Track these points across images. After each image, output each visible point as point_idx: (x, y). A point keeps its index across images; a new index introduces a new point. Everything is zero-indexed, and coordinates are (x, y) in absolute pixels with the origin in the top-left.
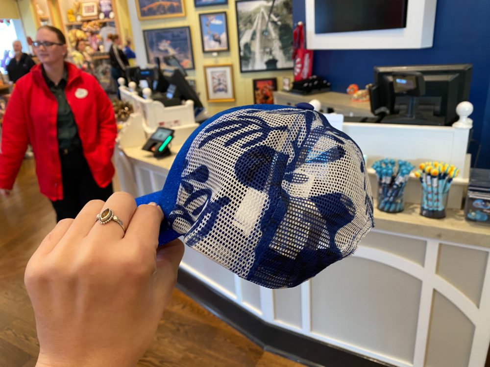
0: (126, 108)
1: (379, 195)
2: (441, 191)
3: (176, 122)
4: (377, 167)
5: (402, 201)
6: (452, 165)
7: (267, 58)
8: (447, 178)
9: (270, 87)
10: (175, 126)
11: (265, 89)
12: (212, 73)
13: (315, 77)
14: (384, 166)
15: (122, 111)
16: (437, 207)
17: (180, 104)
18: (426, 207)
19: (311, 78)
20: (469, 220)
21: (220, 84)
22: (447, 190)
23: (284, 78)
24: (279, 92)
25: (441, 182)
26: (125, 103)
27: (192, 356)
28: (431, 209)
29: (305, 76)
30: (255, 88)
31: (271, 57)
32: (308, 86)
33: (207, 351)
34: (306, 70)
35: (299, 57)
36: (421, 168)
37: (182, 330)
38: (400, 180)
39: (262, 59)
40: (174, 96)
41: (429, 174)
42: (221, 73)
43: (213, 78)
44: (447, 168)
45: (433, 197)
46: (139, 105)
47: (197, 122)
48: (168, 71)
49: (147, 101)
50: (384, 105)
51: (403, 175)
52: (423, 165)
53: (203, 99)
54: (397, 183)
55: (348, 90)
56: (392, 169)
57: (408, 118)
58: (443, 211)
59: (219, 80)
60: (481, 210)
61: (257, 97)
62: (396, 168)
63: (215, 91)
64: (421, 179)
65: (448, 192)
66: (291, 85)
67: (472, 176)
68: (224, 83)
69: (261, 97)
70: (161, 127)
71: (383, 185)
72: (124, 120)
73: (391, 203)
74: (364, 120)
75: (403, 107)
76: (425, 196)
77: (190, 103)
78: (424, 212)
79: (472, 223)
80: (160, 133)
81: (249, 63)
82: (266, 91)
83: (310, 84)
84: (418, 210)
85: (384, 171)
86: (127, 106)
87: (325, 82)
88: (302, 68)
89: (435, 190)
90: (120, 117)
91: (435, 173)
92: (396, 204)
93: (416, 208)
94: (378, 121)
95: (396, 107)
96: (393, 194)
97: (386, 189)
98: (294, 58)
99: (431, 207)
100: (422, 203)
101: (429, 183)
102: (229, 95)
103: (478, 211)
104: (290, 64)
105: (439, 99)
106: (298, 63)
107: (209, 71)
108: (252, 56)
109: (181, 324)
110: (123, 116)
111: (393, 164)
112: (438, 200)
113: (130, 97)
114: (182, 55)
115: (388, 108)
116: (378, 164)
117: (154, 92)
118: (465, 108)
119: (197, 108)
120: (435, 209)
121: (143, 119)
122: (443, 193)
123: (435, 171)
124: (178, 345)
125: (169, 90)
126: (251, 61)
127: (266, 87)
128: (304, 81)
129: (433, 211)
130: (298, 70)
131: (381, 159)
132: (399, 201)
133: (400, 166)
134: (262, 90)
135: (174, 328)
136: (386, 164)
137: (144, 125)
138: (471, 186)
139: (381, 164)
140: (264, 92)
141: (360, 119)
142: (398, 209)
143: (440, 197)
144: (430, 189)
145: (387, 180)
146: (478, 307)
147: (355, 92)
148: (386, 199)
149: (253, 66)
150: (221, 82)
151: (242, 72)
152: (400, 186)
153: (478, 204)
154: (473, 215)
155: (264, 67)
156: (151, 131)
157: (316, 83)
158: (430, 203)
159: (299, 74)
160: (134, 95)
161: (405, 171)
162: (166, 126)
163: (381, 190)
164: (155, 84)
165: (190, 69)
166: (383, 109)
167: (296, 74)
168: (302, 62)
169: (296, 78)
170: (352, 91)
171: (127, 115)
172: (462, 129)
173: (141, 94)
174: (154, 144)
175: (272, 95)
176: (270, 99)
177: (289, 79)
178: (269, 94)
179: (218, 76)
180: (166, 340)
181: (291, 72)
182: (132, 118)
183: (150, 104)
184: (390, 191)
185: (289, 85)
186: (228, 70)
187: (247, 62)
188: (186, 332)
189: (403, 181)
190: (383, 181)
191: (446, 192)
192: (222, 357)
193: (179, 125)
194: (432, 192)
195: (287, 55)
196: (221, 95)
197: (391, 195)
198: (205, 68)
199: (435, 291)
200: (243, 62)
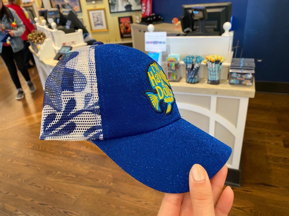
0: (42, 36)
1: (187, 75)
2: (217, 70)
3: (73, 42)
4: (185, 60)
5: (198, 77)
6: (222, 56)
7: (126, 4)
8: (219, 63)
9: (129, 22)
10: (72, 45)
11: (126, 23)
12: (93, 14)
13: (154, 14)
14: (188, 59)
15: (39, 38)
16: (215, 78)
17: (74, 32)
18: (210, 79)
19: (151, 15)
20: (231, 84)
21: (98, 21)
22: (219, 69)
23: (136, 15)
24: (134, 24)
25: (216, 65)
26: (40, 33)
27: (93, 171)
28: (212, 80)
29: (148, 14)
30: (120, 23)
31: (128, 4)
32: (150, 20)
33: (102, 168)
34: (149, 11)
35: (144, 2)
36: (207, 58)
37: (87, 159)
38: (196, 65)
39: (122, 4)
40: (70, 27)
41: (211, 61)
42: (98, 14)
43: (94, 17)
44: (219, 58)
45: (213, 73)
46: (49, 33)
47: (85, 42)
48: (65, 12)
49: (55, 30)
50: (189, 27)
51: (198, 63)
52: (208, 57)
53: (88, 29)
54: (195, 67)
55: (173, 21)
56: (192, 60)
57: (200, 33)
58: (218, 80)
59: (98, 18)
60: (236, 78)
61: (121, 28)
62: (194, 60)
63: (96, 25)
64: (207, 64)
65: (220, 70)
66: (141, 20)
67: (232, 62)
68: (101, 20)
69: (124, 28)
70: (64, 46)
71: (188, 69)
72: (41, 43)
73: (192, 78)
74: (178, 35)
75: (198, 27)
76: (209, 73)
77: (80, 31)
78: (209, 82)
79: (232, 85)
80: (64, 49)
81: (115, 7)
82: (126, 24)
83: (151, 19)
84: (206, 82)
85: (188, 61)
86: (42, 35)
87: (159, 17)
88: (146, 9)
89: (214, 69)
90: (38, 41)
91: (213, 60)
92: (195, 78)
93: (205, 80)
94: (185, 35)
95: (195, 27)
96: (193, 74)
97: (190, 71)
98: (141, 3)
99: (212, 79)
100: (208, 77)
101: (211, 66)
102: (105, 27)
103: (234, 79)
104: (139, 8)
105: (216, 22)
106: (144, 6)
107: (91, 13)
108: (116, 3)
109: (86, 156)
110: (40, 41)
111: (193, 58)
112: (215, 75)
113: (43, 29)
114: (73, 3)
115: (191, 28)
116: (186, 58)
117: (58, 25)
118: (227, 25)
119: (85, 34)
120: (215, 80)
121: (53, 43)
122: (218, 71)
123: (213, 59)
124: (85, 167)
125: (67, 24)
126: (116, 6)
127: (126, 22)
128: (148, 17)
129: (213, 81)
130: (144, 11)
131: (186, 56)
132: (196, 77)
133: (197, 58)
134: (124, 24)
135: (82, 158)
136: (189, 58)
137: (53, 45)
138: (231, 66)
139: (187, 58)
140: (125, 25)
141: (176, 35)
142: (196, 81)
143: (217, 73)
144: (211, 69)
145: (190, 66)
146: (236, 127)
147: (176, 22)
148: (190, 77)
149: (117, 9)
150: (99, 19)
151: (111, 13)
152: (196, 69)
153: (234, 75)
154: (232, 81)
155: (124, 9)
156: (58, 48)
157: (154, 18)
158: (212, 77)
159: (145, 13)
160: (46, 27)
161: (198, 61)
162: (67, 45)
163: (187, 72)
164: (58, 20)
165: (79, 12)
166: (188, 29)
167: (143, 13)
168: (146, 6)
169: (143, 15)
170: (175, 22)
171: (42, 40)
172: (226, 37)
173: (50, 27)
174: (61, 56)
175: (130, 27)
176: (129, 29)
177: (139, 17)
178: (128, 26)
179: (97, 16)
180: (79, 165)
181: (140, 12)
182: (46, 41)
183: (56, 32)
184: (192, 72)
185: (139, 20)
186: (102, 12)
187: (113, 7)
188: (89, 160)
189: (198, 66)
190: (188, 67)
191: (219, 71)
192: (110, 170)
193: (75, 44)
194: (213, 71)
195: (138, 2)
196: (99, 27)
197: (192, 74)
198: (88, 11)
199: (216, 122)
200: (111, 7)
